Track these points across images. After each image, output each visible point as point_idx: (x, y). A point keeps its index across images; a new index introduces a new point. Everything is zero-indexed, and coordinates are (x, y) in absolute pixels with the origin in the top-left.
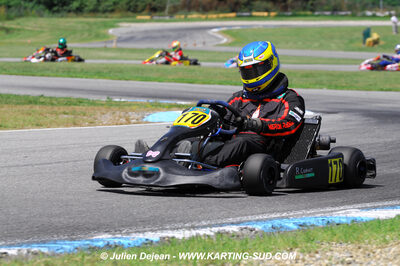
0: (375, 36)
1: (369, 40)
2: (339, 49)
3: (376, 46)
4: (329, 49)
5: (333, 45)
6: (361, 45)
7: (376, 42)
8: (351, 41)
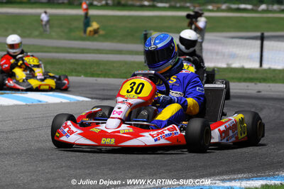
0: (95, 25)
1: (89, 29)
2: (61, 38)
3: (96, 36)
4: (50, 37)
5: (53, 34)
6: (82, 34)
7: (96, 32)
8: (71, 30)
